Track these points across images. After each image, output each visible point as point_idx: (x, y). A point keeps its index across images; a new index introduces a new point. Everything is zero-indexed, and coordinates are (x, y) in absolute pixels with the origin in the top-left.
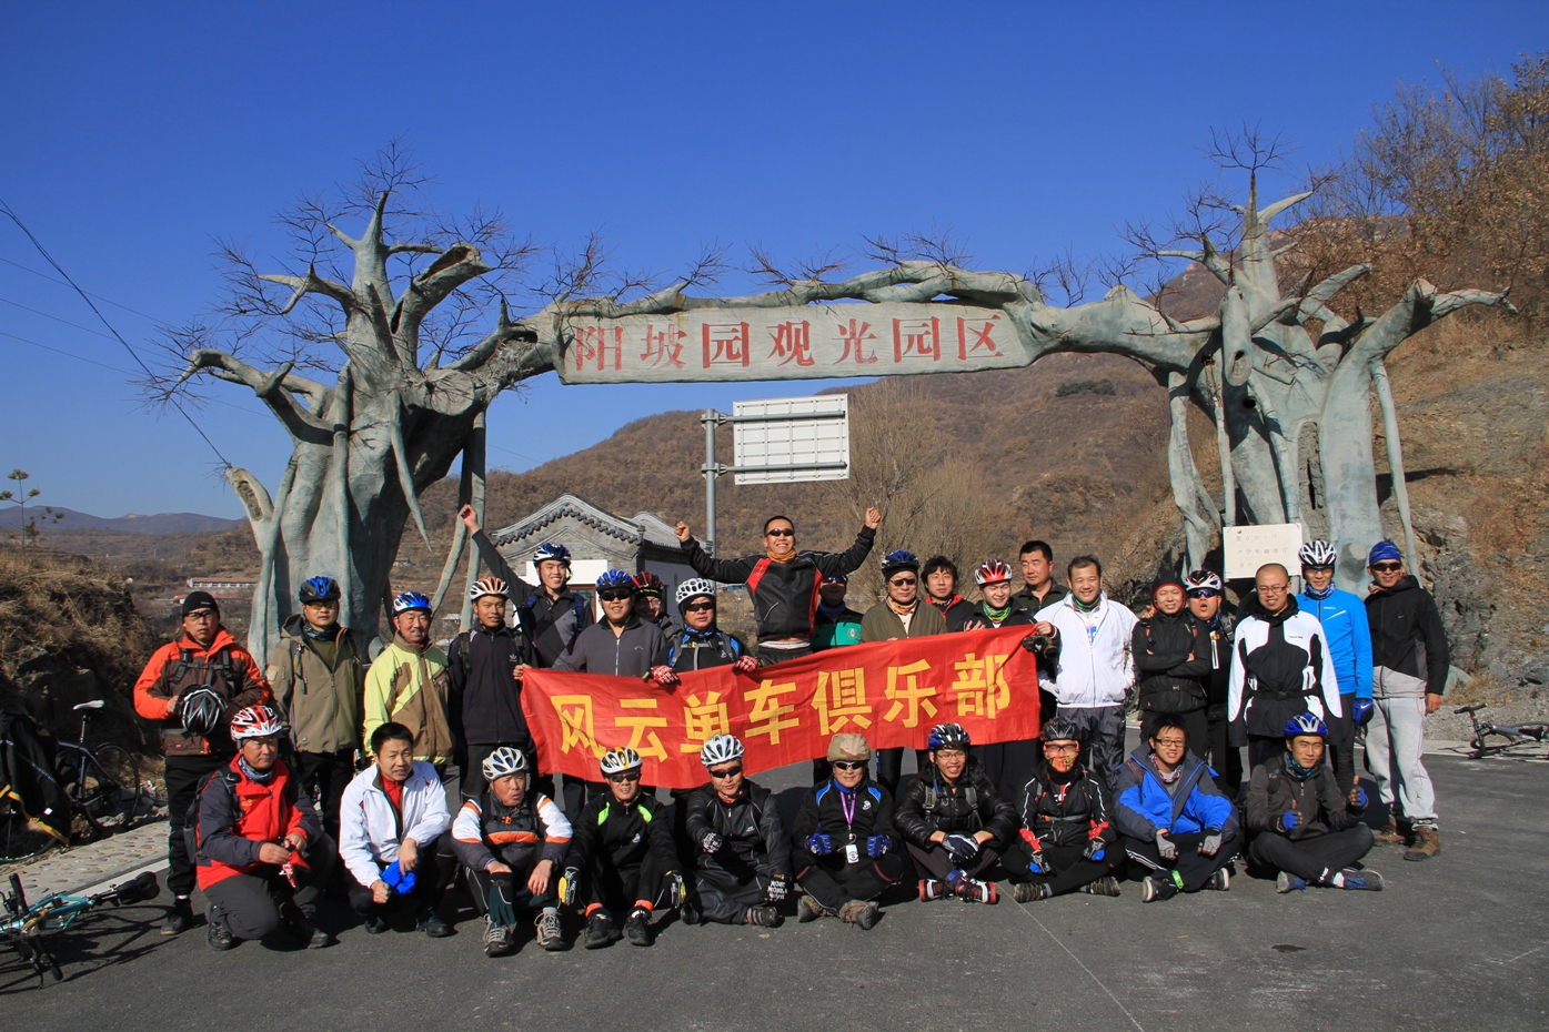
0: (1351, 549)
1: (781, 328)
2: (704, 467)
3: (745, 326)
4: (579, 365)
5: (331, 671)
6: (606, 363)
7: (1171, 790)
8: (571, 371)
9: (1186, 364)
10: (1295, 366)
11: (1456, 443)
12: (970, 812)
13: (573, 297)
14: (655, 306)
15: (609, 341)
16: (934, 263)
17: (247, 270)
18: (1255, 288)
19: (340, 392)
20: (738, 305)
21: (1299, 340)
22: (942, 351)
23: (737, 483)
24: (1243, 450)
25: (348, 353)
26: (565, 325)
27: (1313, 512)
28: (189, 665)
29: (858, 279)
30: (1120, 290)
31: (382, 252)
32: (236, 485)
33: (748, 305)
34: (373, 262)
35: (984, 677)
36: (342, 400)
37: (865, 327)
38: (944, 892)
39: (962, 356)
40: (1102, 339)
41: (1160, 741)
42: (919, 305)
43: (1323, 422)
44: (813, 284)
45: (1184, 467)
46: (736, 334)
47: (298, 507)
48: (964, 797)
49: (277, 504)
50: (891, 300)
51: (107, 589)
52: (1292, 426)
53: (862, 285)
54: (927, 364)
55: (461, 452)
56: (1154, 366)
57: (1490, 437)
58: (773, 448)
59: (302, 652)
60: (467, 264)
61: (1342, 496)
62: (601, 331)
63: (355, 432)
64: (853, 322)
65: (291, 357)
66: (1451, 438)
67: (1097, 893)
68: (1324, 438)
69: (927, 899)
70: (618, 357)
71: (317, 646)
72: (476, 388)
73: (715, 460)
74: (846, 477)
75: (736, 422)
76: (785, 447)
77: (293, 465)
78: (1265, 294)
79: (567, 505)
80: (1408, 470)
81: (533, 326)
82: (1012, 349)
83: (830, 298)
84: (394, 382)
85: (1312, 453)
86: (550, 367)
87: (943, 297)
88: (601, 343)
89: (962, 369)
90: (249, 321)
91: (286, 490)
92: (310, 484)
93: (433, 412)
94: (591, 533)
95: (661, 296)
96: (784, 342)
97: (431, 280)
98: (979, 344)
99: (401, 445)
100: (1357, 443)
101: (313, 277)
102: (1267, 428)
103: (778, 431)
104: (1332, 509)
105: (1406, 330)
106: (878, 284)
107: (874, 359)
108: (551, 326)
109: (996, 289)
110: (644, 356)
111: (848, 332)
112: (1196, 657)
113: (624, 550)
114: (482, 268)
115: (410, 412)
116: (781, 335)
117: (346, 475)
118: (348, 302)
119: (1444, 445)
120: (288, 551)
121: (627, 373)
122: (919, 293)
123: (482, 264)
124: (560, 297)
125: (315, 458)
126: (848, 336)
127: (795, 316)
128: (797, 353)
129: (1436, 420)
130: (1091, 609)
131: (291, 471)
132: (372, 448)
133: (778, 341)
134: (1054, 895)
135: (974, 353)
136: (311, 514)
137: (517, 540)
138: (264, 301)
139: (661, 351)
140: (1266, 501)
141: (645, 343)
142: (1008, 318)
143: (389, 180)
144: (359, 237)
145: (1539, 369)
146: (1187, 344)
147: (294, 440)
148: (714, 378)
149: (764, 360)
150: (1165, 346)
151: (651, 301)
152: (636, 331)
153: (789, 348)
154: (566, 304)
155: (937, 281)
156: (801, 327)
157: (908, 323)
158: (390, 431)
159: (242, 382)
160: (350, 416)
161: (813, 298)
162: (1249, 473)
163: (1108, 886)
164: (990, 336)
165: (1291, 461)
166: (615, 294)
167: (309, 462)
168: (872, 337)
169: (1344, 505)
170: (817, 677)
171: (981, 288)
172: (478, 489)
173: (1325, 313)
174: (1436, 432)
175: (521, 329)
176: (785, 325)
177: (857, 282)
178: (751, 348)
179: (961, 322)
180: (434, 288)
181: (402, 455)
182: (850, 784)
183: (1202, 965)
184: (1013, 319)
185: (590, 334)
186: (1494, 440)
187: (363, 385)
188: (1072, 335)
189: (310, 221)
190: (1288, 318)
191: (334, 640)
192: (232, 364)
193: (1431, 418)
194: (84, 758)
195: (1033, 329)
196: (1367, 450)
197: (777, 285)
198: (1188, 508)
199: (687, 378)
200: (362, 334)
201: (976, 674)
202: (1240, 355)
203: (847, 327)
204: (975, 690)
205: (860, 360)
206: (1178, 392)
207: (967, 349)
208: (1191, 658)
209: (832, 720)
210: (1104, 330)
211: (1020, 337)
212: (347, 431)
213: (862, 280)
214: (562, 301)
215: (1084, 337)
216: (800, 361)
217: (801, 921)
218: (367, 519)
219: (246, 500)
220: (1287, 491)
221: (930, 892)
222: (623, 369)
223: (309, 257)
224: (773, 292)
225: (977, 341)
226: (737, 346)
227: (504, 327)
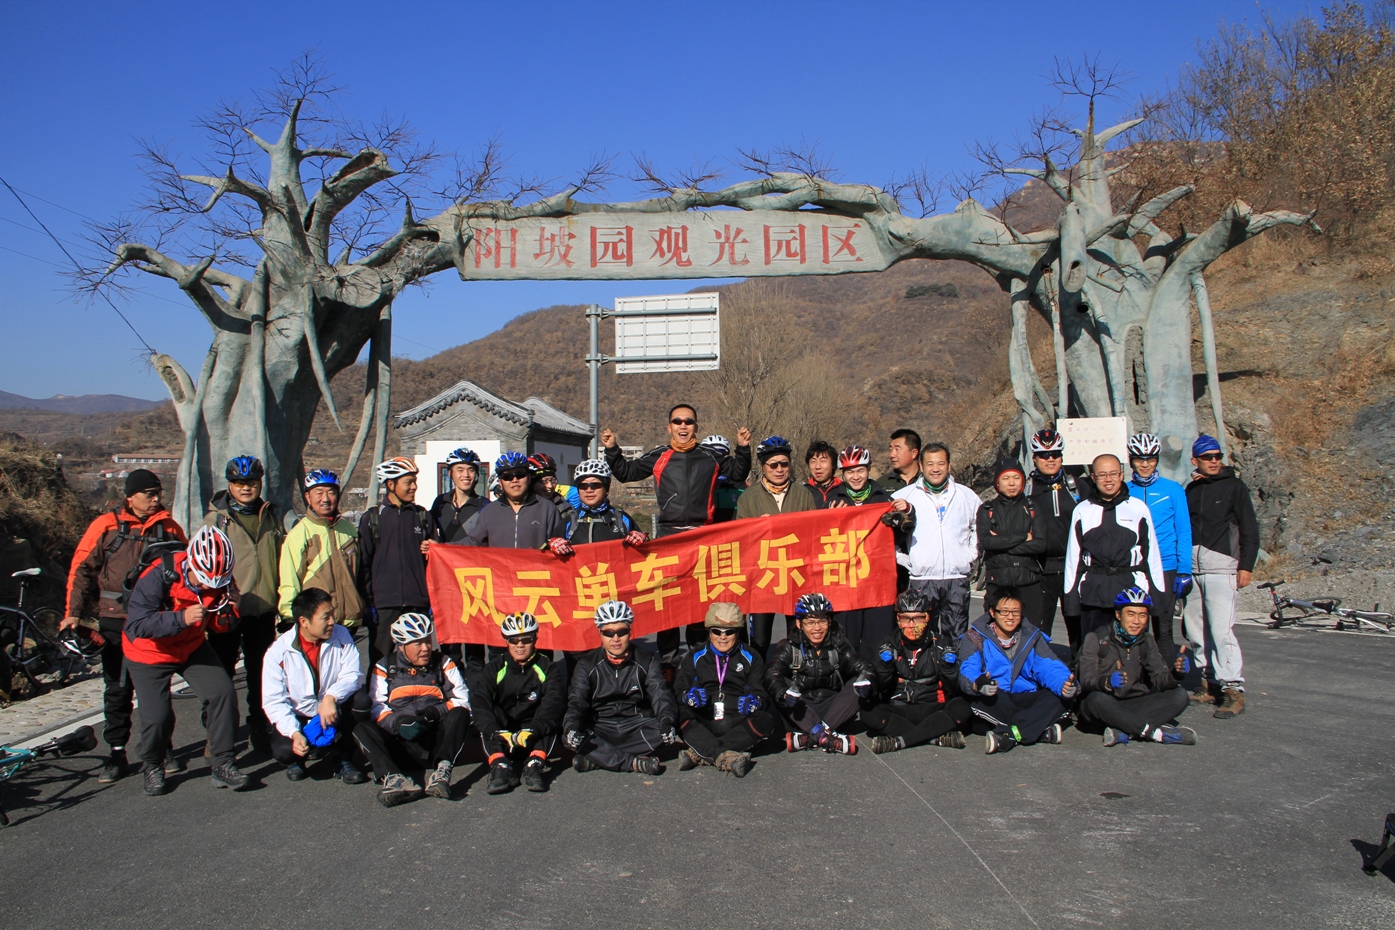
0: (1170, 441)
1: (662, 232)
2: (588, 357)
3: (629, 230)
4: (478, 263)
5: (254, 542)
6: (502, 261)
7: (1010, 654)
8: (470, 268)
9: (1027, 272)
10: (1124, 275)
11: (1263, 348)
12: (832, 672)
13: (472, 201)
14: (547, 210)
15: (505, 241)
16: (802, 175)
17: (170, 170)
18: (1090, 205)
19: (257, 285)
20: (623, 210)
21: (1128, 252)
22: (808, 255)
23: (618, 372)
24: (1076, 350)
25: (264, 249)
26: (465, 226)
27: (1137, 407)
28: (126, 536)
29: (732, 188)
30: (969, 204)
31: (296, 156)
32: (161, 370)
33: (632, 210)
34: (287, 165)
35: (846, 550)
36: (259, 293)
37: (738, 232)
38: (808, 744)
39: (826, 260)
40: (952, 247)
41: (999, 612)
42: (787, 213)
43: (1147, 327)
44: (692, 192)
45: (1023, 364)
46: (621, 237)
47: (218, 390)
48: (828, 659)
49: (199, 388)
50: (762, 208)
51: (41, 465)
52: (1120, 330)
53: (736, 194)
54: (794, 267)
55: (369, 342)
56: (997, 273)
57: (1293, 343)
58: (651, 341)
59: (228, 524)
60: (375, 168)
61: (1163, 394)
62: (498, 232)
63: (271, 322)
64: (727, 227)
65: (212, 253)
66: (1259, 344)
67: (945, 745)
68: (1148, 341)
69: (793, 750)
70: (513, 256)
71: (241, 518)
72: (383, 283)
73: (598, 351)
74: (717, 368)
75: (617, 316)
76: (662, 340)
77: (214, 352)
78: (1099, 210)
79: (464, 390)
80: (1221, 371)
81: (436, 227)
82: (871, 255)
83: (706, 205)
84: (308, 277)
85: (1137, 354)
86: (451, 264)
87: (809, 206)
88: (498, 243)
89: (825, 272)
90: (172, 218)
91: (207, 375)
92: (230, 370)
93: (343, 304)
94: (486, 416)
95: (553, 201)
96: (665, 245)
97: (341, 183)
98: (841, 249)
99: (314, 335)
100: (1177, 346)
101: (232, 178)
102: (1098, 331)
103: (656, 325)
104: (1153, 405)
105: (1223, 246)
106: (751, 193)
107: (746, 262)
108: (452, 227)
109: (858, 200)
110: (537, 256)
111: (723, 237)
112: (1033, 537)
113: (515, 431)
114: (389, 172)
115: (322, 304)
116: (662, 238)
117: (263, 362)
118: (264, 202)
119: (1252, 350)
120: (209, 431)
121: (523, 272)
122: (788, 203)
123: (388, 169)
124: (460, 200)
125: (234, 346)
126: (722, 240)
127: (675, 221)
128: (677, 254)
129: (1247, 327)
130: (940, 491)
131: (212, 357)
132: (287, 337)
133: (659, 244)
134: (907, 747)
135: (837, 258)
136: (230, 397)
137: (417, 422)
138: (186, 199)
139: (552, 251)
140: (1095, 396)
141: (538, 243)
142: (868, 226)
143: (302, 89)
144: (274, 141)
145: (1338, 284)
146: (1029, 253)
147: (215, 329)
148: (600, 277)
149: (646, 260)
150: (1009, 254)
151: (544, 205)
152: (529, 234)
153: (669, 251)
154: (465, 206)
155: (805, 192)
156: (680, 231)
157: (777, 230)
158: (303, 321)
159: (165, 275)
160: (267, 307)
161: (691, 204)
162: (1081, 371)
163: (955, 740)
164: (851, 242)
165: (1118, 361)
166: (511, 198)
167: (229, 349)
168: (744, 241)
169: (1164, 402)
170: (698, 551)
171: (844, 199)
172: (384, 375)
173: (1151, 228)
174: (1246, 338)
175: (424, 229)
176: (665, 229)
177: (731, 191)
178: (634, 249)
179: (825, 229)
180: (344, 190)
181: (315, 344)
182: (723, 648)
183: (1039, 810)
184: (872, 228)
185: (487, 235)
186: (1296, 346)
187: (278, 279)
188: (925, 243)
189: (229, 125)
190: (1119, 232)
191: (258, 514)
192: (156, 258)
193: (1242, 325)
194: (22, 621)
195: (890, 237)
196: (1186, 352)
197: (660, 193)
198: (1026, 401)
199: (576, 276)
200: (277, 231)
201: (840, 547)
202: (1075, 264)
203: (722, 232)
204: (839, 562)
205: (733, 261)
206: (1019, 297)
207: (831, 254)
208: (1030, 538)
209: (710, 589)
210: (955, 239)
211: (878, 244)
212: (264, 321)
213: (737, 189)
214: (462, 204)
215: (936, 245)
216: (679, 262)
217: (681, 770)
218: (282, 402)
219: (170, 384)
220: (1114, 388)
221: (796, 744)
222: (518, 267)
223: (228, 159)
224: (655, 199)
225: (839, 247)
226: (622, 248)
227: (408, 227)
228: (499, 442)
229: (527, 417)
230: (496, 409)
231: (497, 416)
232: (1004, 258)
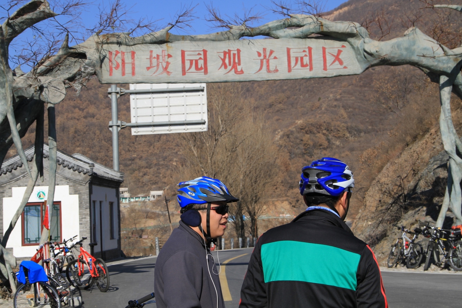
1: (225, 53)
2: (110, 123)
3: (205, 52)
4: (110, 72)
6: (126, 72)
8: (106, 76)
9: (449, 71)
13: (104, 32)
14: (154, 40)
15: (128, 59)
16: (308, 15)
20: (201, 40)
22: (314, 66)
23: (133, 134)
26: (101, 49)
29: (267, 25)
30: (413, 30)
33: (206, 40)
37: (271, 52)
39: (325, 69)
40: (403, 58)
42: (300, 40)
44: (242, 27)
45: (449, 129)
46: (200, 56)
50: (286, 37)
53: (270, 28)
54: (305, 73)
56: (428, 71)
60: (42, 11)
62: (123, 53)
64: (264, 50)
70: (133, 68)
73: (118, 118)
74: (206, 130)
75: (131, 93)
76: (165, 111)
81: (84, 50)
82: (352, 65)
83: (251, 36)
86: (94, 74)
87: (313, 35)
88: (123, 61)
89: (324, 76)
94: (58, 168)
95: (158, 34)
96: (227, 61)
97: (19, 19)
98: (334, 62)
106: (277, 28)
107: (277, 71)
108: (94, 49)
109: (345, 31)
110: (148, 68)
111: (262, 55)
114: (53, 14)
116: (225, 57)
121: (140, 79)
122: (301, 34)
123: (51, 11)
124: (97, 32)
126: (262, 57)
127: (233, 46)
128: (234, 67)
133: (224, 60)
135: (331, 67)
139: (158, 65)
141: (149, 60)
142: (350, 46)
146: (452, 60)
148: (188, 81)
149: (216, 71)
150: (439, 61)
151: (152, 37)
152: (143, 54)
153: (230, 64)
154: (100, 37)
155: (312, 27)
156: (236, 52)
157: (295, 50)
161: (242, 35)
164: (340, 57)
166: (130, 31)
168: (275, 58)
171: (337, 31)
175: (76, 51)
176: (227, 51)
177: (266, 27)
178: (208, 64)
179: (324, 49)
180: (21, 25)
184: (353, 47)
185: (116, 55)
188: (387, 57)
195: (365, 54)
197: (222, 28)
198: (452, 152)
199: (172, 81)
203: (262, 52)
205: (269, 71)
206: (445, 85)
207: (328, 65)
210: (405, 53)
211: (357, 58)
213: (270, 25)
214: (98, 35)
215: (393, 57)
216: (236, 72)
222: (136, 75)
224: (220, 32)
225: (333, 60)
226: (201, 63)
227: (66, 50)
228: (68, 186)
229: (89, 168)
230: (66, 163)
231: (66, 168)
232: (436, 63)
